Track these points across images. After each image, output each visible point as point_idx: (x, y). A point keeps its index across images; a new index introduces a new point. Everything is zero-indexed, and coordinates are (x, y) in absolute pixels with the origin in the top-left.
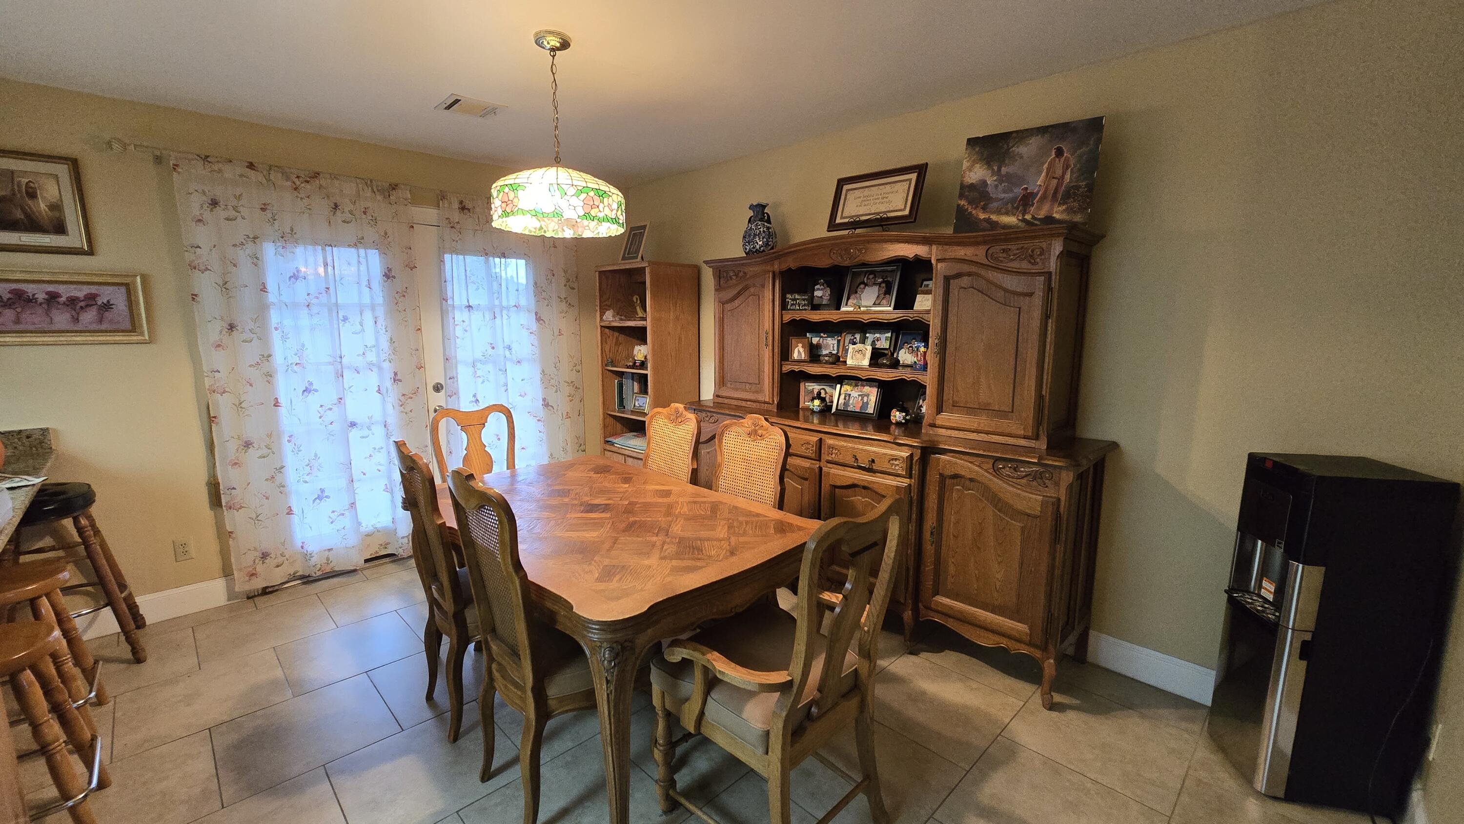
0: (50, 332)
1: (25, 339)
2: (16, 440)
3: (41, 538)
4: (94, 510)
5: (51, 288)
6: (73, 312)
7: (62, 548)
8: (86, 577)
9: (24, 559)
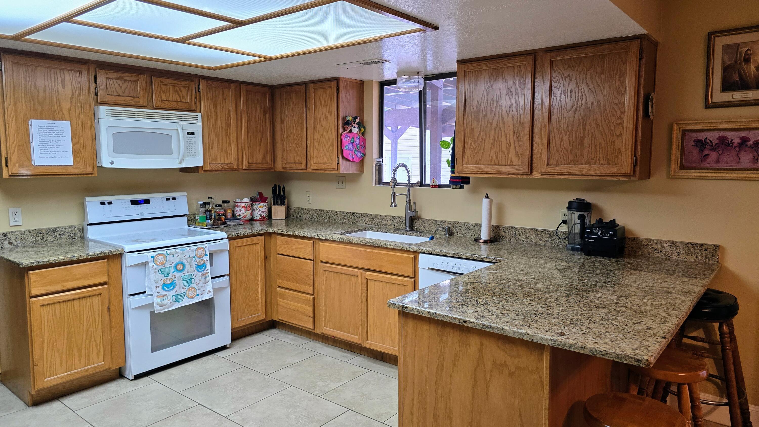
0: (736, 169)
1: (719, 175)
2: (698, 251)
3: (697, 329)
4: (736, 320)
5: (743, 134)
6: (755, 153)
7: (709, 343)
8: (718, 371)
9: (685, 340)
